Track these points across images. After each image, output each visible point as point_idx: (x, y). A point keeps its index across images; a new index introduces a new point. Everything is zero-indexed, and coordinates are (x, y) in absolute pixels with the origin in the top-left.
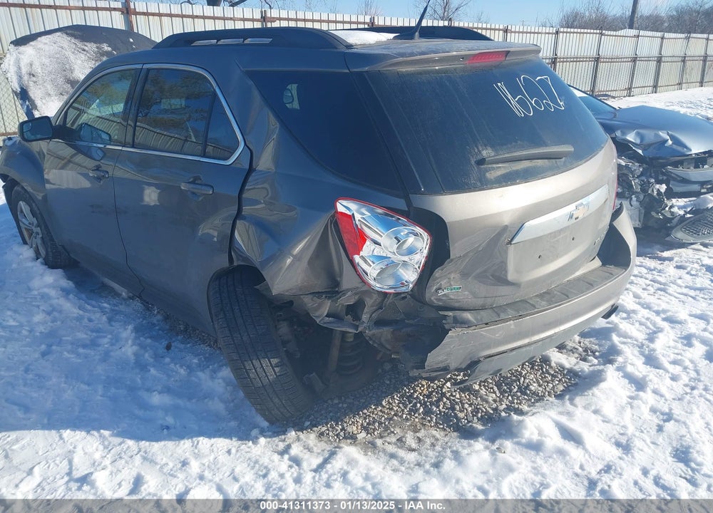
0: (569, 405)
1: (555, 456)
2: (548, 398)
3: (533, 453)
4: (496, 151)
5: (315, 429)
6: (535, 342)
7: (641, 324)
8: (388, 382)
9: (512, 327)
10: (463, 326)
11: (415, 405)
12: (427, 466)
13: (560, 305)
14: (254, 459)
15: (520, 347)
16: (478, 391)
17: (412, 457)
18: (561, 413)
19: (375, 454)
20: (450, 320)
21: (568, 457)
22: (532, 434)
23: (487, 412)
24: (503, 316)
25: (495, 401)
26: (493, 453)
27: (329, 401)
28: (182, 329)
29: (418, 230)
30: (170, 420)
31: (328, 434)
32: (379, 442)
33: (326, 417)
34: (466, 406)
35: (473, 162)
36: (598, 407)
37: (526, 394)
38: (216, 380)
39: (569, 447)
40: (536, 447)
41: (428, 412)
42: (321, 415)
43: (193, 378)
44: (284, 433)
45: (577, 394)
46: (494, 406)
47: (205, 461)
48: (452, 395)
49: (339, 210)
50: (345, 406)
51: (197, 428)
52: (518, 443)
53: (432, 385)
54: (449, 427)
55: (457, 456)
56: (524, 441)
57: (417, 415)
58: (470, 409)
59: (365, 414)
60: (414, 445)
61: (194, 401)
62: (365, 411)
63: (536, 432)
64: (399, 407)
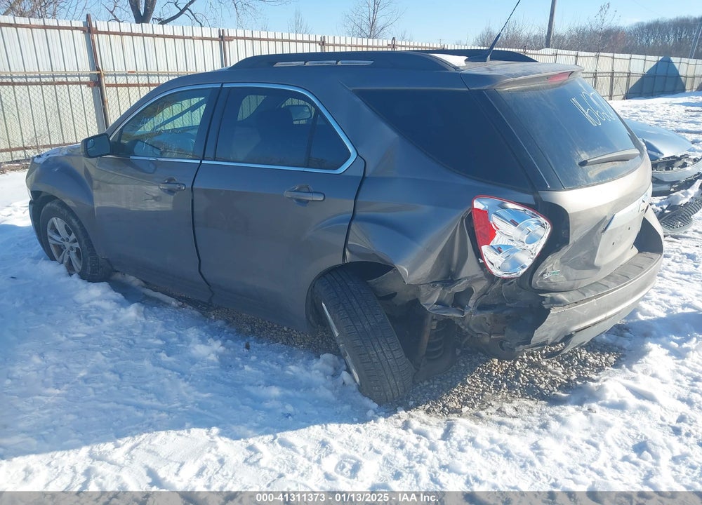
0: (629, 372)
1: (639, 412)
2: (606, 368)
3: (619, 411)
4: (589, 155)
5: (420, 407)
6: (609, 317)
7: (657, 304)
8: (463, 365)
9: (595, 304)
10: (559, 305)
11: (496, 382)
12: (537, 429)
13: (625, 285)
14: (384, 435)
15: (599, 322)
16: (546, 366)
17: (517, 422)
18: (628, 379)
19: (484, 423)
20: (548, 301)
21: (649, 412)
22: (613, 396)
23: (562, 383)
24: (588, 296)
25: (564, 373)
26: (586, 414)
27: (420, 384)
28: (249, 330)
29: (543, 220)
30: (290, 408)
31: (434, 410)
32: (483, 413)
33: (424, 396)
34: (543, 379)
35: (577, 164)
36: (654, 372)
37: (586, 366)
38: (313, 372)
39: (646, 403)
40: (620, 406)
41: (511, 387)
42: (419, 395)
43: (288, 372)
44: (396, 412)
45: (632, 363)
46: (565, 377)
47: (341, 439)
48: (525, 371)
49: (475, 207)
50: (436, 386)
51: (317, 413)
52: (603, 405)
53: (504, 364)
54: (536, 397)
55: (558, 418)
56: (607, 402)
57: (502, 390)
58: (547, 381)
59: (457, 392)
60: (514, 413)
61: (302, 390)
62: (456, 390)
63: (616, 395)
64: (484, 385)
